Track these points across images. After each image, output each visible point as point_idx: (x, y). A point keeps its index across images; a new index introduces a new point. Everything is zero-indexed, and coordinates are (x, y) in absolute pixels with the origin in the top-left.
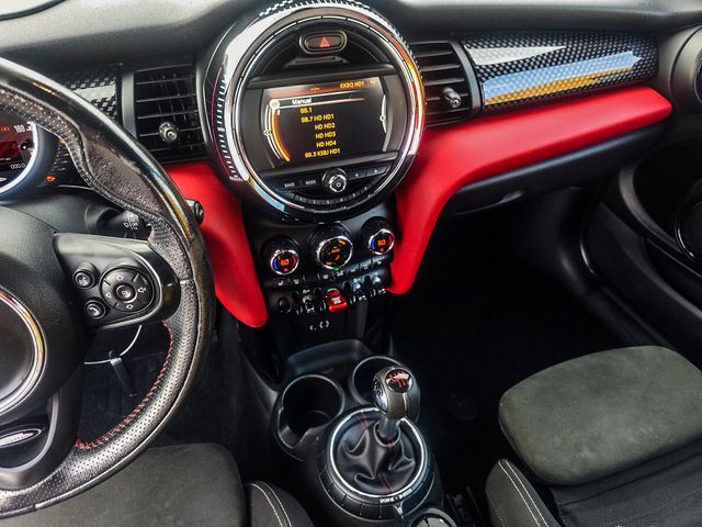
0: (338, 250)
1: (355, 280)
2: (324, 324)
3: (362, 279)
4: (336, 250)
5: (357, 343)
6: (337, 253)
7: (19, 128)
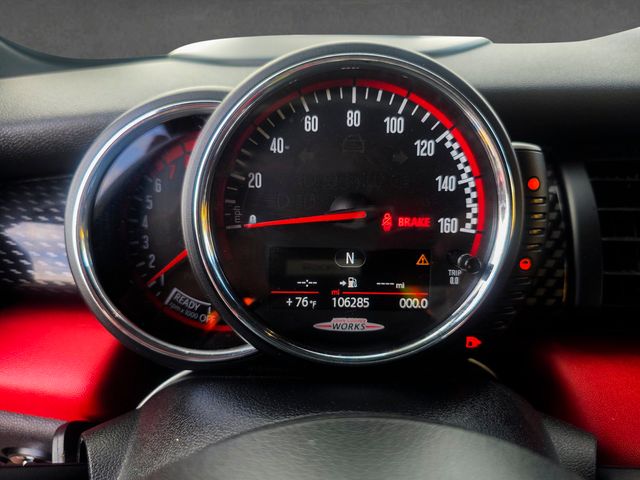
7: (448, 225)
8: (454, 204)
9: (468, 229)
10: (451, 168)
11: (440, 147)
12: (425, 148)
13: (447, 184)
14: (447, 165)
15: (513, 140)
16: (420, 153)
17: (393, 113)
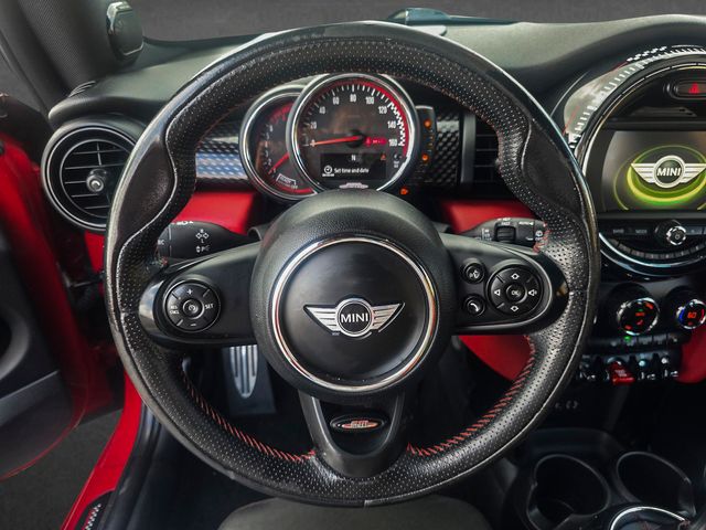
0: (643, 314)
1: (643, 356)
2: (572, 404)
3: (649, 356)
4: (641, 313)
5: (605, 436)
6: (641, 317)
7: (393, 142)
8: (395, 133)
9: (401, 144)
10: (393, 118)
11: (389, 109)
12: (383, 110)
13: (392, 125)
14: (393, 117)
15: (416, 104)
16: (381, 112)
17: (369, 95)
